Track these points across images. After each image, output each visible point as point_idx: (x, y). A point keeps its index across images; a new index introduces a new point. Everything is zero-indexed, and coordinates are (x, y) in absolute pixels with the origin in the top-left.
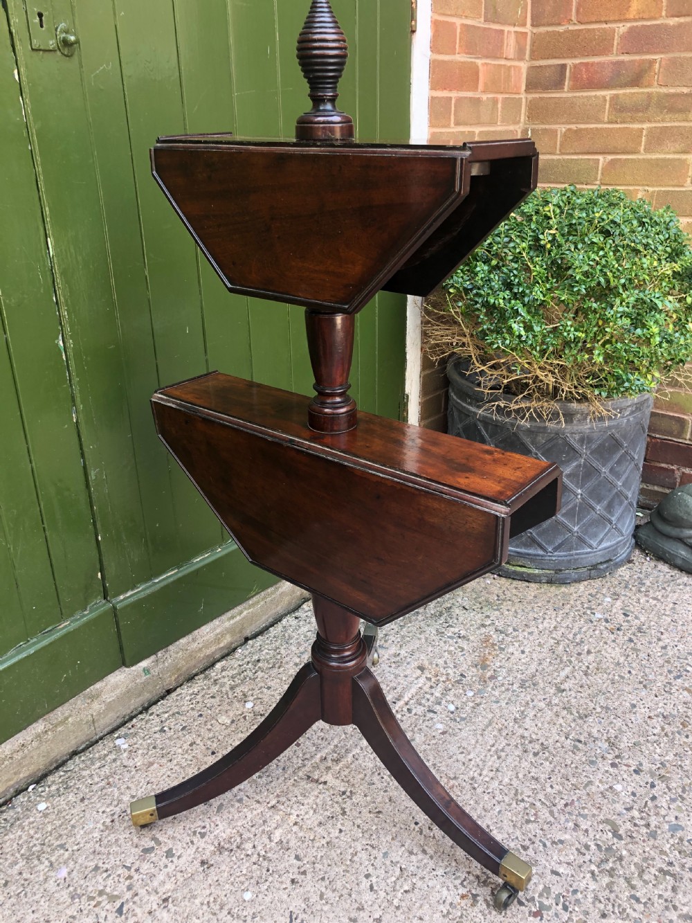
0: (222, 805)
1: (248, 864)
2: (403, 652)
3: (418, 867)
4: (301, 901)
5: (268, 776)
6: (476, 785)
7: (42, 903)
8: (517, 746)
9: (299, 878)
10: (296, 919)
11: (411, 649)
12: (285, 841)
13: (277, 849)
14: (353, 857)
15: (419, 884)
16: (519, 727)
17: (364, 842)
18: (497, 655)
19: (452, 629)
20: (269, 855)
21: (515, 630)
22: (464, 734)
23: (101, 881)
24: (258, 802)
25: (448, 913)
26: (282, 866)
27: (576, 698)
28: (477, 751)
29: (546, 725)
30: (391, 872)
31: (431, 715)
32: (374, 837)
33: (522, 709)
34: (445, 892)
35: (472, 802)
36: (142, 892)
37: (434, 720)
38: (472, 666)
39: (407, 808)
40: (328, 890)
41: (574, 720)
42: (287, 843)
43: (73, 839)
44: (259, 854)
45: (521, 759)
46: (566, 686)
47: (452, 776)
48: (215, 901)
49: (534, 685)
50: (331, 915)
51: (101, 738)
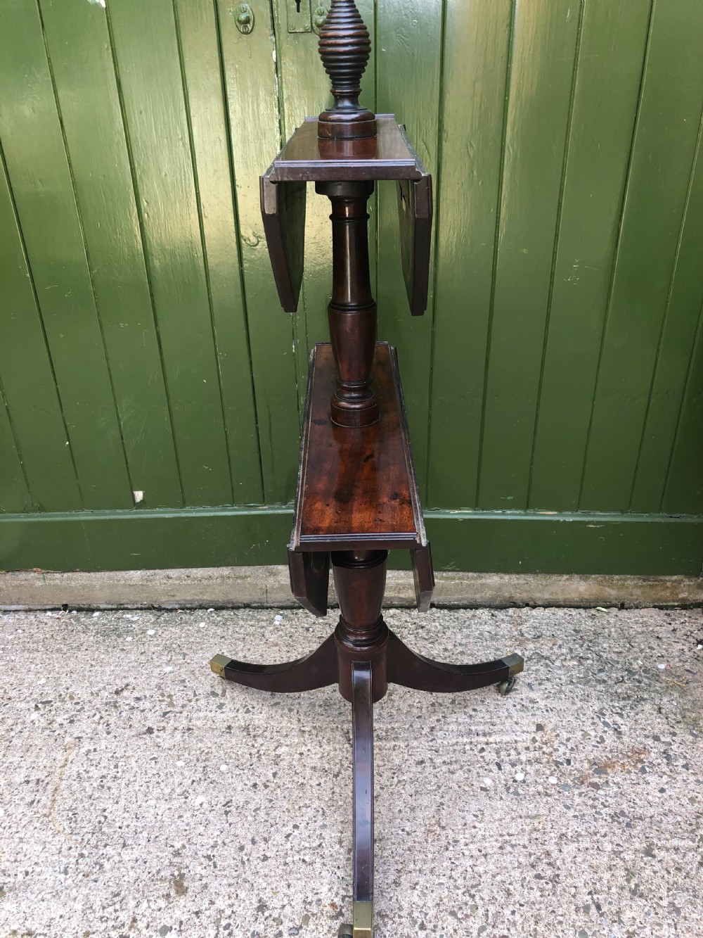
0: (279, 703)
1: (246, 751)
2: (542, 704)
3: (331, 855)
4: (243, 800)
5: (326, 710)
6: (451, 848)
7: (143, 677)
8: (530, 855)
9: (260, 786)
10: (228, 807)
11: (554, 706)
12: (282, 757)
13: (271, 758)
14: (303, 807)
15: (318, 866)
16: (557, 844)
17: (322, 806)
18: (629, 772)
19: (617, 718)
20: (263, 757)
21: (686, 767)
22: (499, 804)
23: (177, 690)
24: (299, 720)
25: (310, 903)
26: (261, 771)
27: (655, 872)
28: (490, 826)
29: (585, 866)
30: (312, 840)
31: (494, 768)
32: (333, 809)
33: (583, 833)
34: (325, 889)
35: (430, 856)
36: (185, 714)
37: (491, 774)
38: (589, 762)
39: (380, 812)
40: (265, 810)
41: (622, 888)
42: (281, 760)
43: (193, 655)
44: (258, 751)
45: (519, 868)
46: (661, 854)
47: (443, 824)
48: (207, 754)
49: (628, 825)
50: (246, 825)
51: (271, 608)
